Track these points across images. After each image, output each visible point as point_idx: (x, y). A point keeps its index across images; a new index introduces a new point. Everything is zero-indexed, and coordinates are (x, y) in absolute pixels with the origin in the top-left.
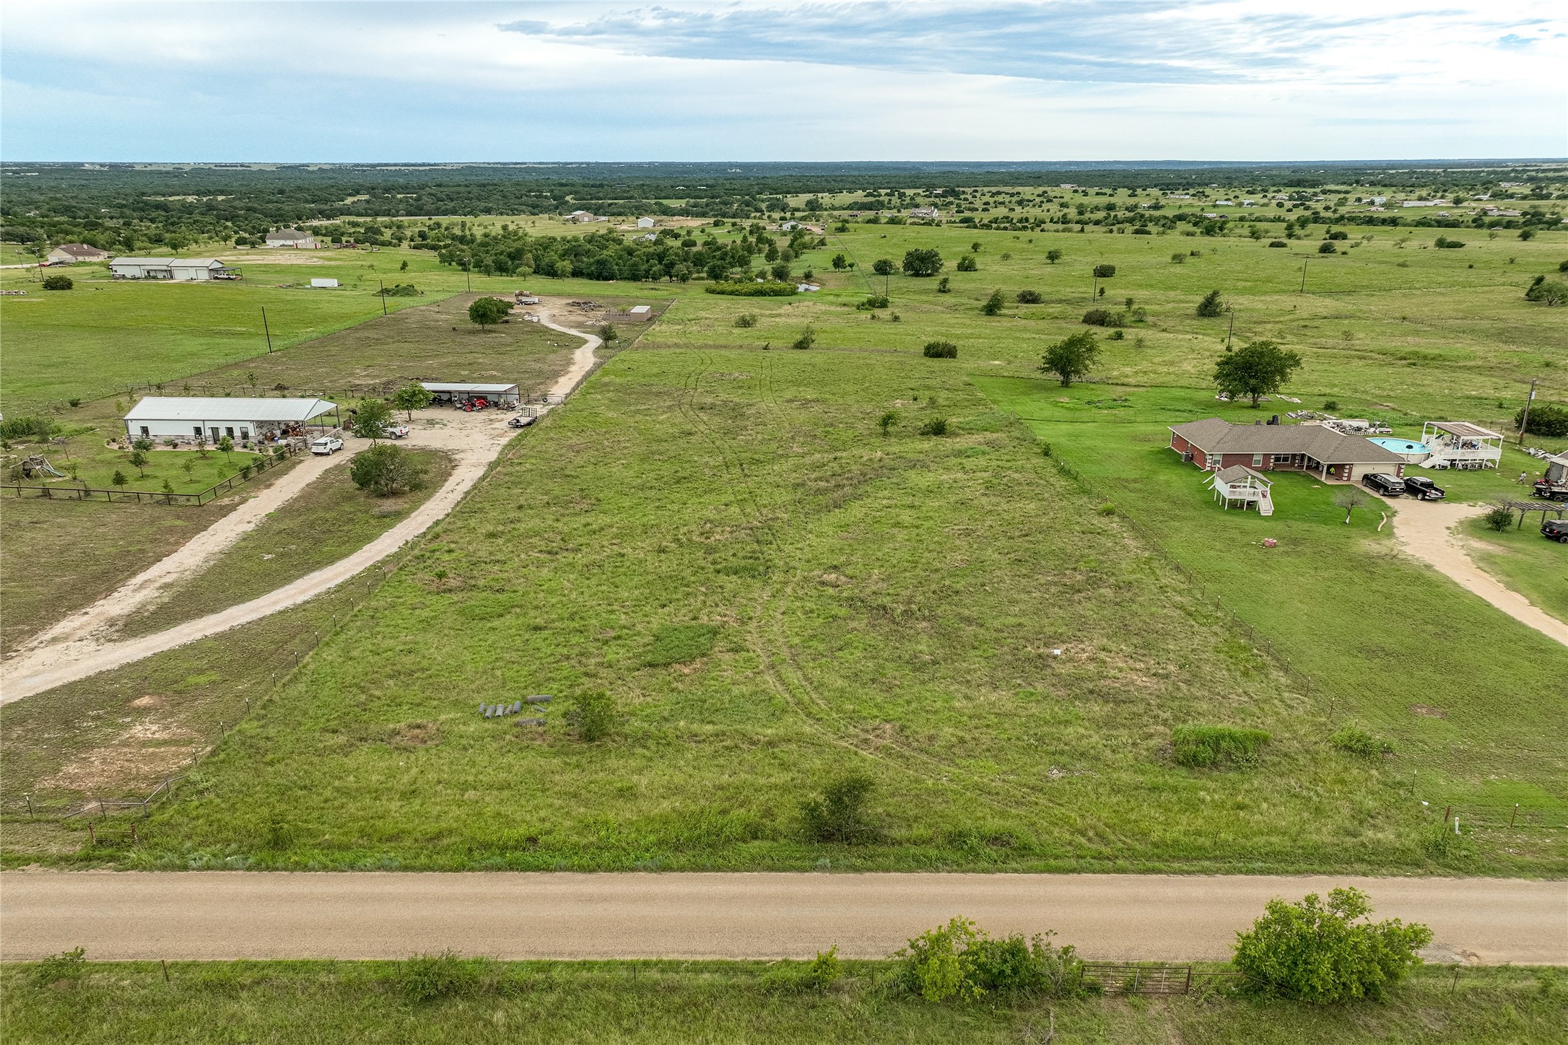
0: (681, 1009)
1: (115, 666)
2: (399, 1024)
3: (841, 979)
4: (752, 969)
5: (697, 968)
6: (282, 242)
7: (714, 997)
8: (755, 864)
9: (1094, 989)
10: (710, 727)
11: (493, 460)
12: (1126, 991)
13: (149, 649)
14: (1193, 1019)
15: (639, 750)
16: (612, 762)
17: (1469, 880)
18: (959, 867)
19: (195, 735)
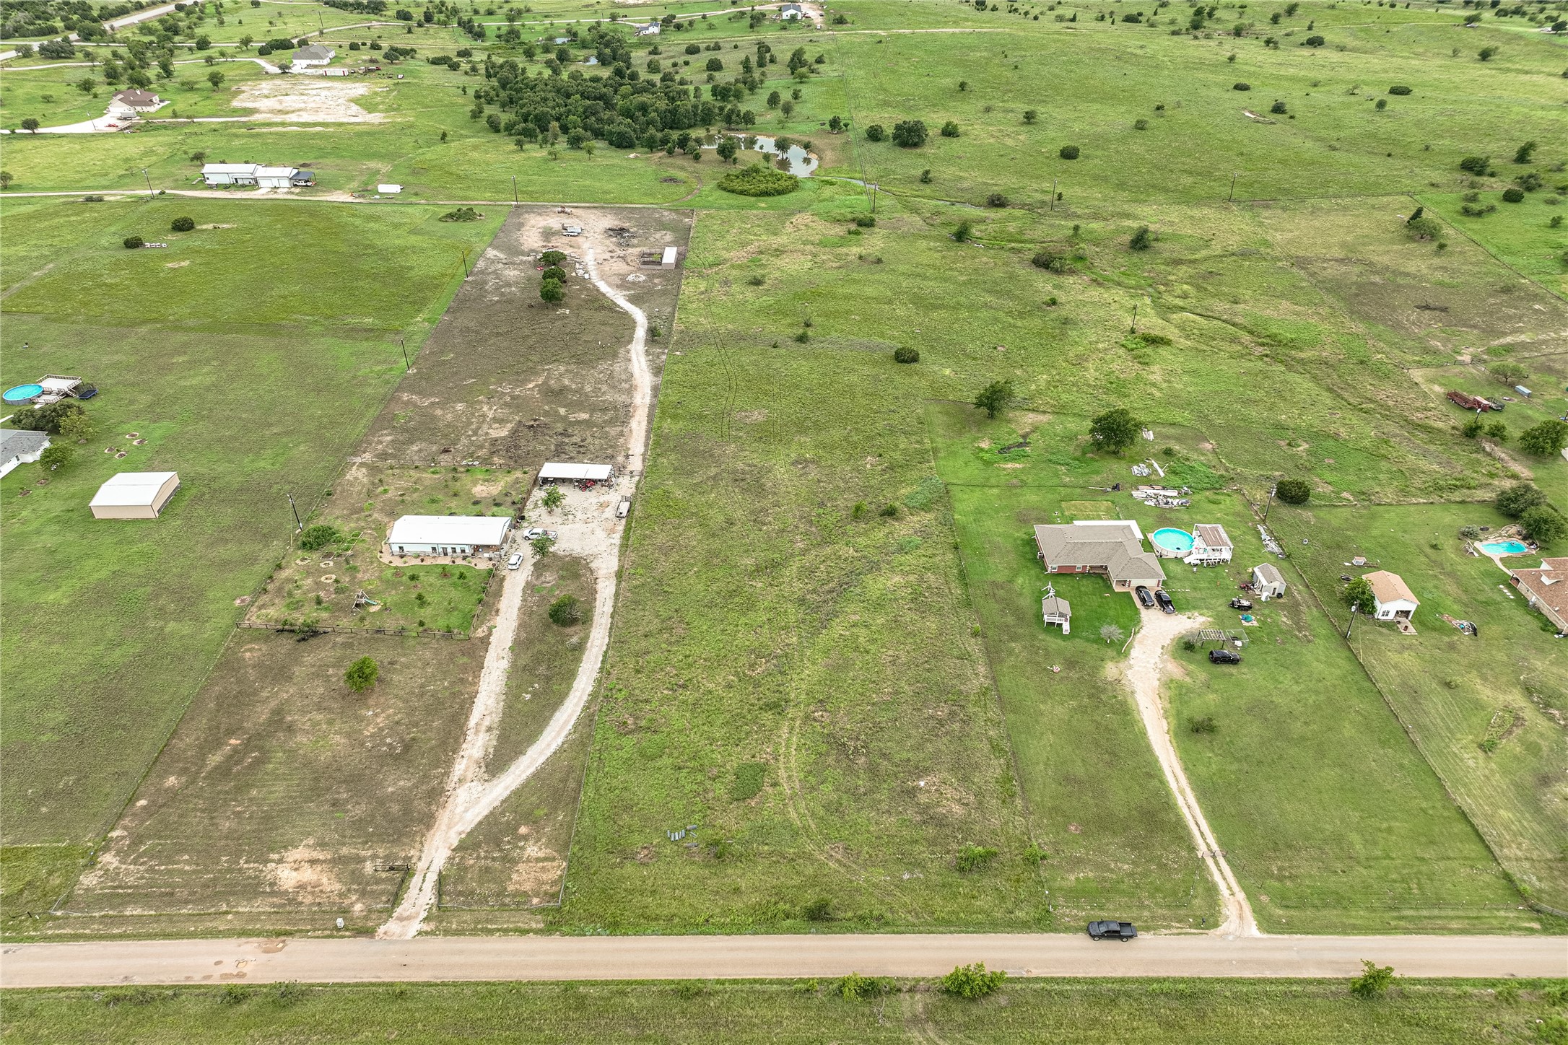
0: (768, 999)
1: (497, 803)
2: (682, 1006)
3: (818, 987)
4: (790, 982)
5: (771, 982)
6: (309, 62)
7: (778, 995)
8: (789, 931)
9: (899, 990)
10: (766, 848)
11: (616, 568)
12: (910, 991)
13: (506, 788)
14: (928, 1001)
15: (739, 864)
16: (729, 871)
17: (1046, 935)
18: (862, 932)
19: (555, 854)
